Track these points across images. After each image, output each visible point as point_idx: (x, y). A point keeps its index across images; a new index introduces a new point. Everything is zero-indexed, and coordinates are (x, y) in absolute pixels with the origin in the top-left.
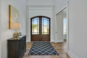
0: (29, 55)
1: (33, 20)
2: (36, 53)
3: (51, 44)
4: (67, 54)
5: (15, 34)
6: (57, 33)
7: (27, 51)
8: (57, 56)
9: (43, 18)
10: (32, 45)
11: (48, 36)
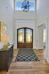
0: (16, 61)
1: (19, 30)
2: (21, 60)
3: (33, 51)
4: (46, 60)
5: (5, 46)
6: (38, 42)
7: (14, 58)
8: (38, 62)
9: (27, 29)
10: (18, 52)
11: (31, 44)
